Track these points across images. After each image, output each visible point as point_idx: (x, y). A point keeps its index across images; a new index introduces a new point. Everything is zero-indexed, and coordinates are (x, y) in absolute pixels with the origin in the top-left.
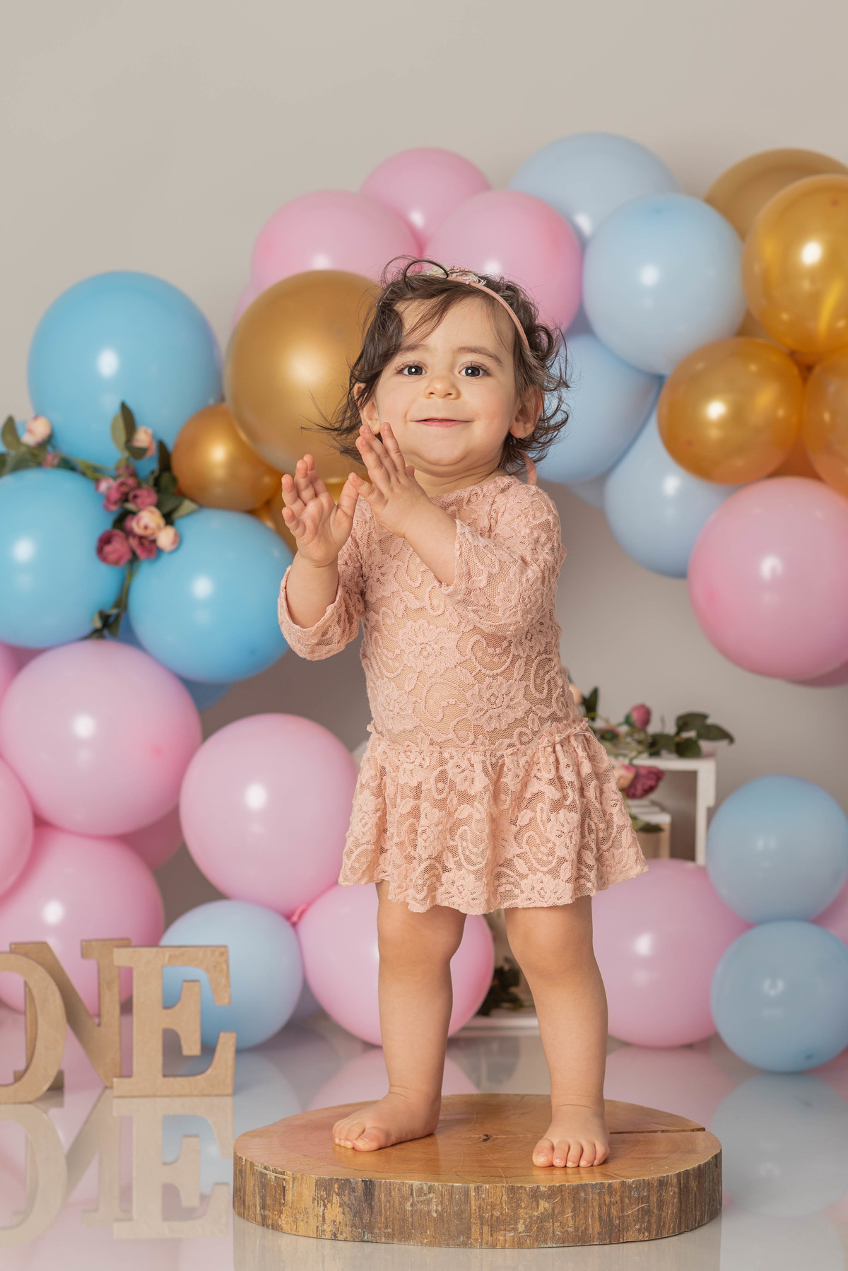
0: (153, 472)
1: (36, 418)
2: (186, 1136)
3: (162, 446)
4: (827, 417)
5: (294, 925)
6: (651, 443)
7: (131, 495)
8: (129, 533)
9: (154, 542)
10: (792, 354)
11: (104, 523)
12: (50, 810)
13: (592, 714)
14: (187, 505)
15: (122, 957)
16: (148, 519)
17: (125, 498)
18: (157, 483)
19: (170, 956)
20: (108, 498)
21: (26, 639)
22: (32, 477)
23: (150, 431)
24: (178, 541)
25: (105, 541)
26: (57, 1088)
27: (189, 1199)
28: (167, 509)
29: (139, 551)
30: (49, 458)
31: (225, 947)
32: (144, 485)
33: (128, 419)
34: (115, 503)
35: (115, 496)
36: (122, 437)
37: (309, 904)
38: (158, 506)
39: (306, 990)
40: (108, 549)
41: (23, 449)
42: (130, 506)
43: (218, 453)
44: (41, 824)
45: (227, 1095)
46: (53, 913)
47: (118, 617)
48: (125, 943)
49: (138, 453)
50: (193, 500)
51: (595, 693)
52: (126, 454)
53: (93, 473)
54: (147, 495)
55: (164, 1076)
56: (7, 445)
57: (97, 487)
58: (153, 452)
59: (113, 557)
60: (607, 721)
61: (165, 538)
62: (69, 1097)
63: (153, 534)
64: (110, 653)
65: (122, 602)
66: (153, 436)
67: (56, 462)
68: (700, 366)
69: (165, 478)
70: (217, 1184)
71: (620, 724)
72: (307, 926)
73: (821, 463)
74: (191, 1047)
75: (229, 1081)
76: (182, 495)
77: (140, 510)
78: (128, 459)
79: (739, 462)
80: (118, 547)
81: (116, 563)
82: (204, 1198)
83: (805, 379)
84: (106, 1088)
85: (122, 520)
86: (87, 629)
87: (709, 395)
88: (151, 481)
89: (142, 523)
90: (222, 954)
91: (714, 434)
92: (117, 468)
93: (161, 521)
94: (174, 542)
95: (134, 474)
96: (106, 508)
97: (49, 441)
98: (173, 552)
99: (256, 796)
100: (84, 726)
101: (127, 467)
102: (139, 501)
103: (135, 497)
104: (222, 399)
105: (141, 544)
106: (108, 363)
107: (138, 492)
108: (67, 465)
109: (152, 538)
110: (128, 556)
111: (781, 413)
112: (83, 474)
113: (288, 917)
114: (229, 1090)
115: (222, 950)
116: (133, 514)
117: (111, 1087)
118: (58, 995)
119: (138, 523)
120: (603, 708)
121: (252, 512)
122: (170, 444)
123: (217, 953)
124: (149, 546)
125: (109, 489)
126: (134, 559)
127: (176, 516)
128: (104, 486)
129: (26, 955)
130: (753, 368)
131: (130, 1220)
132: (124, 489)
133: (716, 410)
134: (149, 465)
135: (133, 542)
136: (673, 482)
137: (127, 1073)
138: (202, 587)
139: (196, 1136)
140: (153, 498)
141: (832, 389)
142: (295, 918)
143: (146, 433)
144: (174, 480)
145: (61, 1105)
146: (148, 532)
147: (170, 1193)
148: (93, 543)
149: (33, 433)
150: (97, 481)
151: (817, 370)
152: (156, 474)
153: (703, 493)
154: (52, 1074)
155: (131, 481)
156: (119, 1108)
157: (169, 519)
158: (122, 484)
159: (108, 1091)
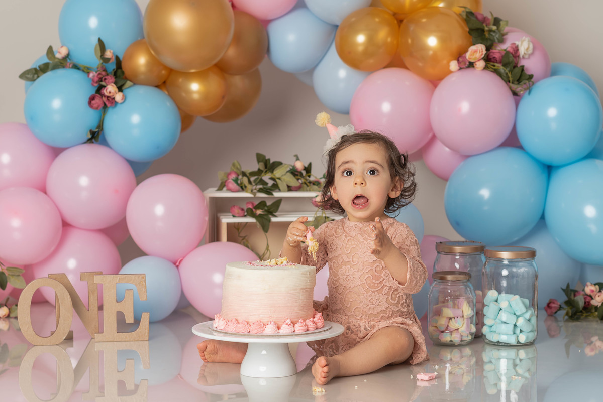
0: (114, 70)
1: (62, 47)
2: (127, 359)
3: (117, 58)
4: (409, 41)
5: (177, 267)
6: (333, 54)
7: (103, 79)
8: (103, 95)
9: (114, 99)
10: (395, 14)
11: (92, 91)
12: (70, 219)
13: (309, 174)
14: (129, 83)
15: (98, 279)
16: (111, 89)
17: (101, 80)
18: (115, 74)
19: (119, 279)
20: (93, 80)
21: (59, 144)
22: (60, 72)
23: (112, 51)
24: (124, 99)
25: (92, 99)
26: (70, 338)
27: (130, 387)
28: (119, 85)
29: (107, 103)
30: (68, 64)
31: (145, 274)
32: (110, 75)
33: (102, 45)
34: (97, 83)
35: (96, 79)
36: (99, 54)
37: (184, 258)
38: (115, 83)
39: (183, 296)
40: (93, 102)
41: (57, 60)
42: (103, 83)
43: (142, 61)
44: (66, 225)
45: (146, 341)
46: (72, 264)
47: (98, 132)
48: (100, 273)
49: (106, 60)
50: (131, 81)
51: (310, 164)
52: (101, 61)
53: (87, 70)
54: (111, 79)
55: (117, 333)
56: (49, 59)
57: (88, 76)
58: (113, 60)
59: (95, 106)
60: (316, 177)
61: (118, 97)
62: (75, 343)
63: (113, 96)
64: (95, 149)
65: (100, 126)
66: (113, 53)
67: (71, 66)
68: (353, 19)
69: (119, 71)
70: (142, 380)
71: (321, 178)
72: (183, 267)
73: (407, 61)
74: (130, 319)
75: (147, 334)
76: (126, 79)
77: (107, 85)
78: (102, 63)
79: (371, 61)
80: (98, 101)
81: (97, 109)
82: (137, 386)
83: (400, 26)
84: (92, 338)
85: (100, 89)
86: (85, 139)
87: (358, 32)
88: (113, 74)
89: (108, 91)
90: (143, 277)
91: (361, 49)
92: (98, 68)
93: (117, 90)
94: (122, 99)
95: (105, 70)
96: (93, 85)
97: (68, 56)
98: (122, 103)
99: (159, 210)
100: (84, 181)
101: (102, 67)
102: (107, 81)
103: (105, 79)
104: (144, 38)
105: (108, 100)
106: (93, 22)
107: (106, 77)
108: (76, 67)
109: (113, 97)
110: (102, 105)
111: (389, 40)
112: (83, 71)
113: (175, 264)
114: (147, 339)
115: (143, 275)
116: (104, 87)
117: (94, 338)
118: (69, 296)
119: (106, 90)
120: (313, 172)
121: (157, 87)
122: (121, 58)
123: (141, 277)
124: (112, 100)
125: (94, 76)
126: (105, 107)
127: (123, 88)
128: (91, 75)
129: (55, 279)
130: (377, 20)
131: (103, 396)
132: (100, 76)
133: (361, 38)
134: (111, 67)
135: (104, 99)
136: (343, 72)
137: (100, 331)
138: (135, 119)
139: (133, 359)
140: (113, 80)
141: (411, 28)
142: (178, 264)
143: (110, 52)
144: (123, 73)
145: (72, 346)
146: (111, 95)
147: (121, 384)
148: (87, 100)
149: (61, 53)
150: (89, 73)
151: (405, 21)
152: (115, 70)
153: (356, 75)
154: (67, 332)
155: (103, 73)
156: (98, 347)
157: (120, 89)
158: (99, 74)
159: (93, 340)
